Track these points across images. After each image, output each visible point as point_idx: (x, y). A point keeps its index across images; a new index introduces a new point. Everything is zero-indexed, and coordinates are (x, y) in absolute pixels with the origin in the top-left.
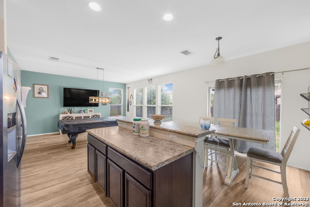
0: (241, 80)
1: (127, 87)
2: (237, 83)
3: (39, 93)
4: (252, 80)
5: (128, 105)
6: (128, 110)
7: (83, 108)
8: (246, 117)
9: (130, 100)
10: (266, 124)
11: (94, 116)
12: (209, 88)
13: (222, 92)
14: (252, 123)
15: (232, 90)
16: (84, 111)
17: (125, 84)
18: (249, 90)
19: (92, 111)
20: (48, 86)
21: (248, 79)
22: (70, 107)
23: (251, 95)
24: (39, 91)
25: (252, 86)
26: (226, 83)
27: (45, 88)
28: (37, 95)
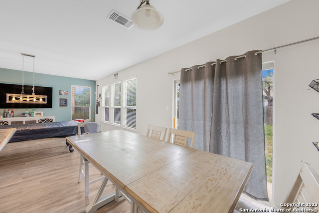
0: (211, 66)
1: (96, 85)
2: (207, 72)
4: (228, 65)
5: (97, 107)
6: (97, 113)
8: (220, 126)
9: (99, 100)
10: (250, 138)
11: (43, 120)
12: (175, 82)
13: (189, 86)
14: (229, 135)
15: (201, 83)
16: (29, 115)
17: (95, 81)
18: (224, 83)
21: (222, 64)
23: (227, 89)
25: (228, 77)
26: (193, 74)
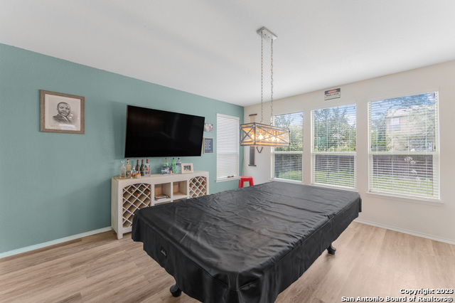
1: (246, 114)
3: (59, 118)
5: (253, 153)
6: (252, 163)
7: (168, 161)
11: (194, 181)
16: (171, 169)
17: (243, 108)
19: (188, 168)
20: (83, 100)
22: (140, 159)
24: (56, 113)
27: (75, 105)
28: (49, 124)
